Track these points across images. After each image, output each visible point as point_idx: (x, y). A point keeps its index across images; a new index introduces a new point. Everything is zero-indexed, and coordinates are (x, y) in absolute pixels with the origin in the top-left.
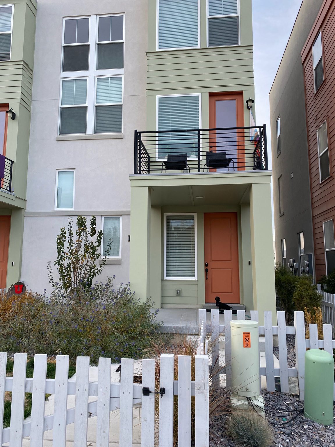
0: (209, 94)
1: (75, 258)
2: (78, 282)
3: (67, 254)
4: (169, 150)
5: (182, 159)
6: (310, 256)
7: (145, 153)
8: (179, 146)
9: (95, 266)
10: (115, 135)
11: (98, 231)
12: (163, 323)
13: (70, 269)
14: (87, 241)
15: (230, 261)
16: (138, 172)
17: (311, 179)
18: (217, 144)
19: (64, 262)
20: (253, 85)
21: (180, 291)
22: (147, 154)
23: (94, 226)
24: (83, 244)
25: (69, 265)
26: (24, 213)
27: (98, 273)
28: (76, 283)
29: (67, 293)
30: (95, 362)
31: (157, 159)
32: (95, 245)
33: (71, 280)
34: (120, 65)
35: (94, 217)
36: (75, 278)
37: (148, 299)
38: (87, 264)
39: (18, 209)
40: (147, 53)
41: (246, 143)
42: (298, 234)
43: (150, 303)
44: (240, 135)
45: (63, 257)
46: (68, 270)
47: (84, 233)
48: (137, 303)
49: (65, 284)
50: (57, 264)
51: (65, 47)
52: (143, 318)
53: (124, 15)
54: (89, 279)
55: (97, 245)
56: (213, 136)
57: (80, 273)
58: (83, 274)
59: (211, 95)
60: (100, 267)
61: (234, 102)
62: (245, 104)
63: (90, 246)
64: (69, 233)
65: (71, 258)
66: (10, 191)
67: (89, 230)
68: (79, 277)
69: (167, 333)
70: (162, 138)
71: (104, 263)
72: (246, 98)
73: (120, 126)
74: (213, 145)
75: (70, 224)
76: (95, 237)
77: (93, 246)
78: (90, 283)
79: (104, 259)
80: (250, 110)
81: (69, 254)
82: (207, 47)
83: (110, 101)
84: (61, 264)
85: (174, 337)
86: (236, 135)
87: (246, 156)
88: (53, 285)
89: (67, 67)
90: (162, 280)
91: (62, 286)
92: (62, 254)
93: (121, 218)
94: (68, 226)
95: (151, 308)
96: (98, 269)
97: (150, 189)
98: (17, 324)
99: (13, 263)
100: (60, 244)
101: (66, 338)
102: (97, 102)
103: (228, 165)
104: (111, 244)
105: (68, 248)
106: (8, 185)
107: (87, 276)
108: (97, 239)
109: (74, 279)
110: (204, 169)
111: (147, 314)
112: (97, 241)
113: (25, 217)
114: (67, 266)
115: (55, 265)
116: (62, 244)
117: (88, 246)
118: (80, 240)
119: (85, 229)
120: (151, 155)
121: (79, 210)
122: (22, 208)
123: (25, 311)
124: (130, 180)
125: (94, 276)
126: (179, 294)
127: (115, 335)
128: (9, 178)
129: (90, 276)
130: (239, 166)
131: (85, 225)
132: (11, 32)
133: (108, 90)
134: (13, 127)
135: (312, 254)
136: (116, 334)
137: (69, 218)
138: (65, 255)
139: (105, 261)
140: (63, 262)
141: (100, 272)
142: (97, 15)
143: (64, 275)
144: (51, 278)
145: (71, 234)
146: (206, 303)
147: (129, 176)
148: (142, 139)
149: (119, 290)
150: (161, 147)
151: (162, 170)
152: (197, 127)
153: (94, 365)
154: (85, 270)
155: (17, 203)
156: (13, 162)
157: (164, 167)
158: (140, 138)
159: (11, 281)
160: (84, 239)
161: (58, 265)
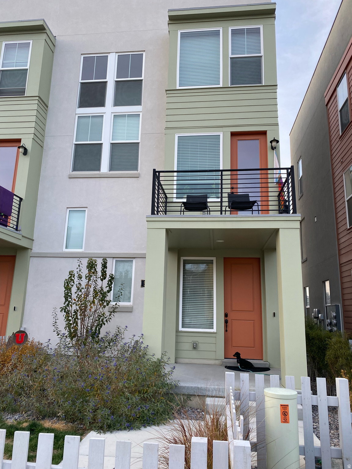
0: (231, 133)
1: (83, 304)
2: (85, 331)
3: (75, 300)
4: (188, 191)
5: (202, 200)
6: (337, 307)
7: (162, 193)
8: (198, 187)
9: (104, 313)
10: (131, 174)
11: (109, 275)
12: (179, 382)
13: (77, 316)
14: (97, 285)
15: (252, 312)
16: (156, 213)
17: (337, 224)
18: (239, 186)
19: (71, 308)
20: (277, 125)
21: (196, 344)
22: (165, 194)
23: (105, 270)
24: (92, 289)
25: (76, 312)
26: (30, 253)
27: (107, 322)
28: (83, 332)
29: (72, 343)
30: (102, 428)
31: (175, 200)
32: (105, 290)
33: (78, 329)
34: (138, 102)
35: (105, 260)
36: (83, 326)
37: (163, 354)
38: (95, 311)
39: (25, 249)
40: (166, 91)
41: (270, 185)
42: (323, 282)
43: (165, 359)
44: (263, 176)
45: (70, 304)
46: (75, 317)
47: (94, 277)
48: (151, 359)
49: (70, 333)
50: (63, 311)
51: (82, 83)
52: (157, 376)
53: (144, 53)
54: (98, 329)
55: (107, 290)
56: (234, 177)
57: (87, 321)
58: (91, 323)
59: (233, 134)
60: (110, 315)
61: (257, 142)
62: (269, 144)
63: (100, 292)
64: (77, 277)
65: (79, 304)
66: (17, 229)
67: (99, 274)
68: (87, 326)
69: (183, 394)
70: (180, 178)
71: (114, 310)
72: (270, 138)
73: (136, 165)
74: (234, 186)
75: (79, 266)
76: (106, 281)
77: (103, 292)
78: (98, 332)
79: (115, 306)
80: (275, 151)
81: (77, 300)
82: (229, 86)
83: (126, 139)
84: (68, 310)
85: (191, 398)
86: (259, 176)
87: (270, 198)
88: (57, 334)
89: (83, 103)
90: (177, 331)
91: (68, 336)
92: (69, 300)
93: (134, 261)
94: (77, 268)
95: (166, 364)
96: (108, 317)
97: (168, 231)
98: (16, 379)
99: (15, 307)
100: (68, 288)
101: (71, 398)
102: (113, 139)
103: (251, 208)
104: (122, 289)
105: (75, 293)
106: (15, 223)
107: (96, 324)
108: (108, 284)
109: (81, 328)
110: (225, 211)
111: (162, 372)
112: (108, 286)
113: (31, 258)
114: (74, 312)
115: (61, 312)
116: (70, 289)
117: (97, 291)
118: (89, 284)
119: (95, 272)
120: (168, 196)
121: (89, 252)
122: (29, 248)
123: (26, 365)
124: (147, 221)
125: (103, 325)
126: (195, 347)
127: (126, 396)
128: (16, 216)
129: (98, 325)
130: (262, 209)
131: (96, 268)
132: (28, 67)
133: (125, 127)
134: (24, 163)
135: (340, 305)
136: (127, 394)
137: (78, 260)
138: (72, 300)
139: (115, 308)
140: (69, 308)
141: (109, 320)
142: (116, 53)
143: (70, 323)
144: (55, 325)
145: (80, 277)
146: (225, 358)
147: (146, 217)
148: (161, 179)
149: (131, 343)
150: (180, 187)
151: (181, 211)
152: (218, 167)
153: (102, 432)
154: (93, 318)
155: (23, 243)
156: (22, 199)
157: (183, 208)
158: (158, 177)
159: (11, 330)
160: (93, 283)
161: (65, 311)
